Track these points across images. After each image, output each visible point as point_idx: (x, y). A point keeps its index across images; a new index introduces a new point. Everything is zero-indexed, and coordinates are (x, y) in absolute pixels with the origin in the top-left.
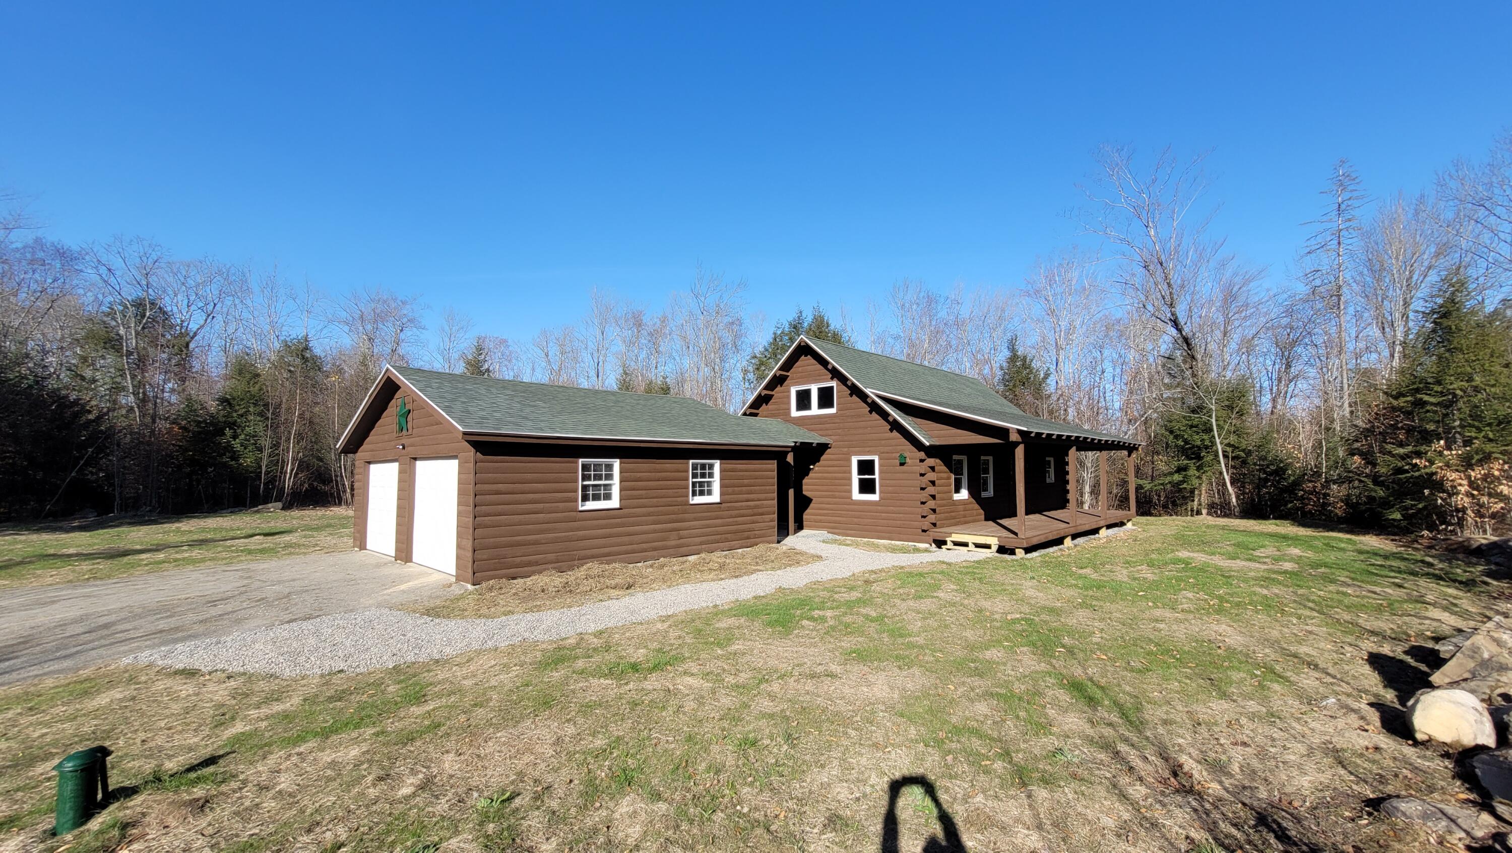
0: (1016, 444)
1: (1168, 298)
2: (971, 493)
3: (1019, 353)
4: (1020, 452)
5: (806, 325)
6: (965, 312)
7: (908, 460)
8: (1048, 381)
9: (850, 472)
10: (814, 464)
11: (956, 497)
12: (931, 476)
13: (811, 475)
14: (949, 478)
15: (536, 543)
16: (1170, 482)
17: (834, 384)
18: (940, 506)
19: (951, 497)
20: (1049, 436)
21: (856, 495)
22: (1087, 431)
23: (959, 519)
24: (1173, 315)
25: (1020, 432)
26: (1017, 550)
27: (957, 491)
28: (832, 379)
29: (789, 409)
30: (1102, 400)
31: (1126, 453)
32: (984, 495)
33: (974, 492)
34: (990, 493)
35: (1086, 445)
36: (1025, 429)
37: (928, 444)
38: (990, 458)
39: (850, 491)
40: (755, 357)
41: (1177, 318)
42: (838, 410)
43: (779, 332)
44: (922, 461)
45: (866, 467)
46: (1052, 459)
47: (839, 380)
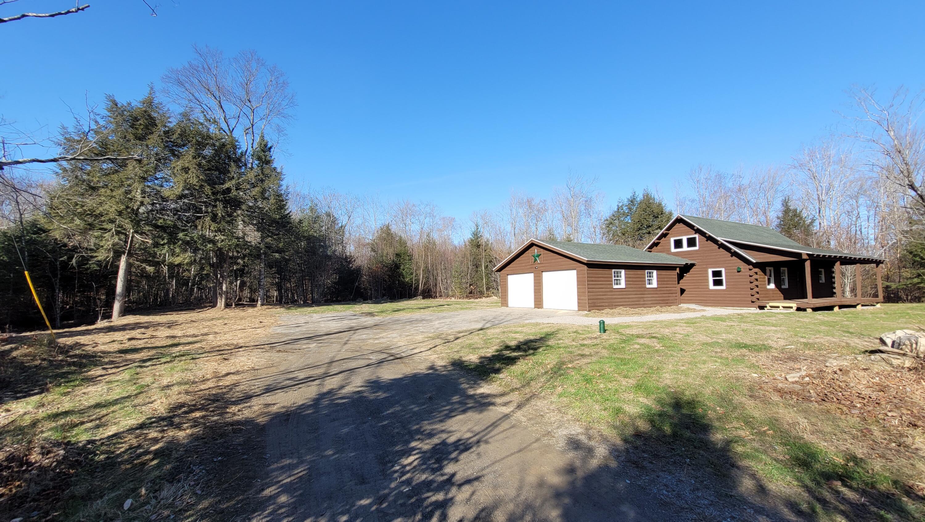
0: (806, 260)
1: (905, 173)
2: (777, 286)
3: (791, 208)
4: (808, 264)
5: (638, 199)
6: (745, 182)
7: (742, 270)
8: (814, 224)
9: (708, 276)
10: (686, 273)
11: (768, 287)
12: (756, 276)
13: (684, 278)
14: (764, 278)
15: (603, 299)
16: (911, 284)
17: (697, 236)
18: (761, 291)
19: (766, 288)
20: (824, 256)
21: (711, 286)
22: (846, 254)
23: (770, 297)
24: (909, 182)
25: (808, 254)
26: (807, 309)
27: (769, 283)
28: (695, 233)
29: (670, 249)
30: (859, 233)
31: (875, 265)
32: (783, 287)
33: (778, 285)
34: (786, 286)
35: (847, 261)
36: (811, 253)
37: (754, 261)
38: (786, 269)
39: (708, 285)
40: (607, 220)
41: (913, 183)
42: (700, 247)
43: (620, 205)
44: (750, 270)
45: (717, 274)
46: (823, 270)
47: (699, 234)
